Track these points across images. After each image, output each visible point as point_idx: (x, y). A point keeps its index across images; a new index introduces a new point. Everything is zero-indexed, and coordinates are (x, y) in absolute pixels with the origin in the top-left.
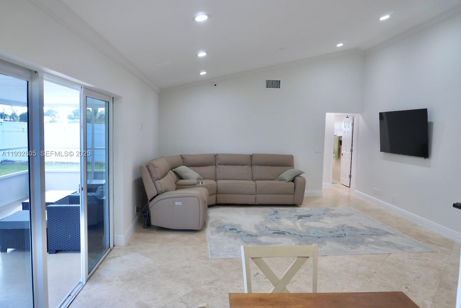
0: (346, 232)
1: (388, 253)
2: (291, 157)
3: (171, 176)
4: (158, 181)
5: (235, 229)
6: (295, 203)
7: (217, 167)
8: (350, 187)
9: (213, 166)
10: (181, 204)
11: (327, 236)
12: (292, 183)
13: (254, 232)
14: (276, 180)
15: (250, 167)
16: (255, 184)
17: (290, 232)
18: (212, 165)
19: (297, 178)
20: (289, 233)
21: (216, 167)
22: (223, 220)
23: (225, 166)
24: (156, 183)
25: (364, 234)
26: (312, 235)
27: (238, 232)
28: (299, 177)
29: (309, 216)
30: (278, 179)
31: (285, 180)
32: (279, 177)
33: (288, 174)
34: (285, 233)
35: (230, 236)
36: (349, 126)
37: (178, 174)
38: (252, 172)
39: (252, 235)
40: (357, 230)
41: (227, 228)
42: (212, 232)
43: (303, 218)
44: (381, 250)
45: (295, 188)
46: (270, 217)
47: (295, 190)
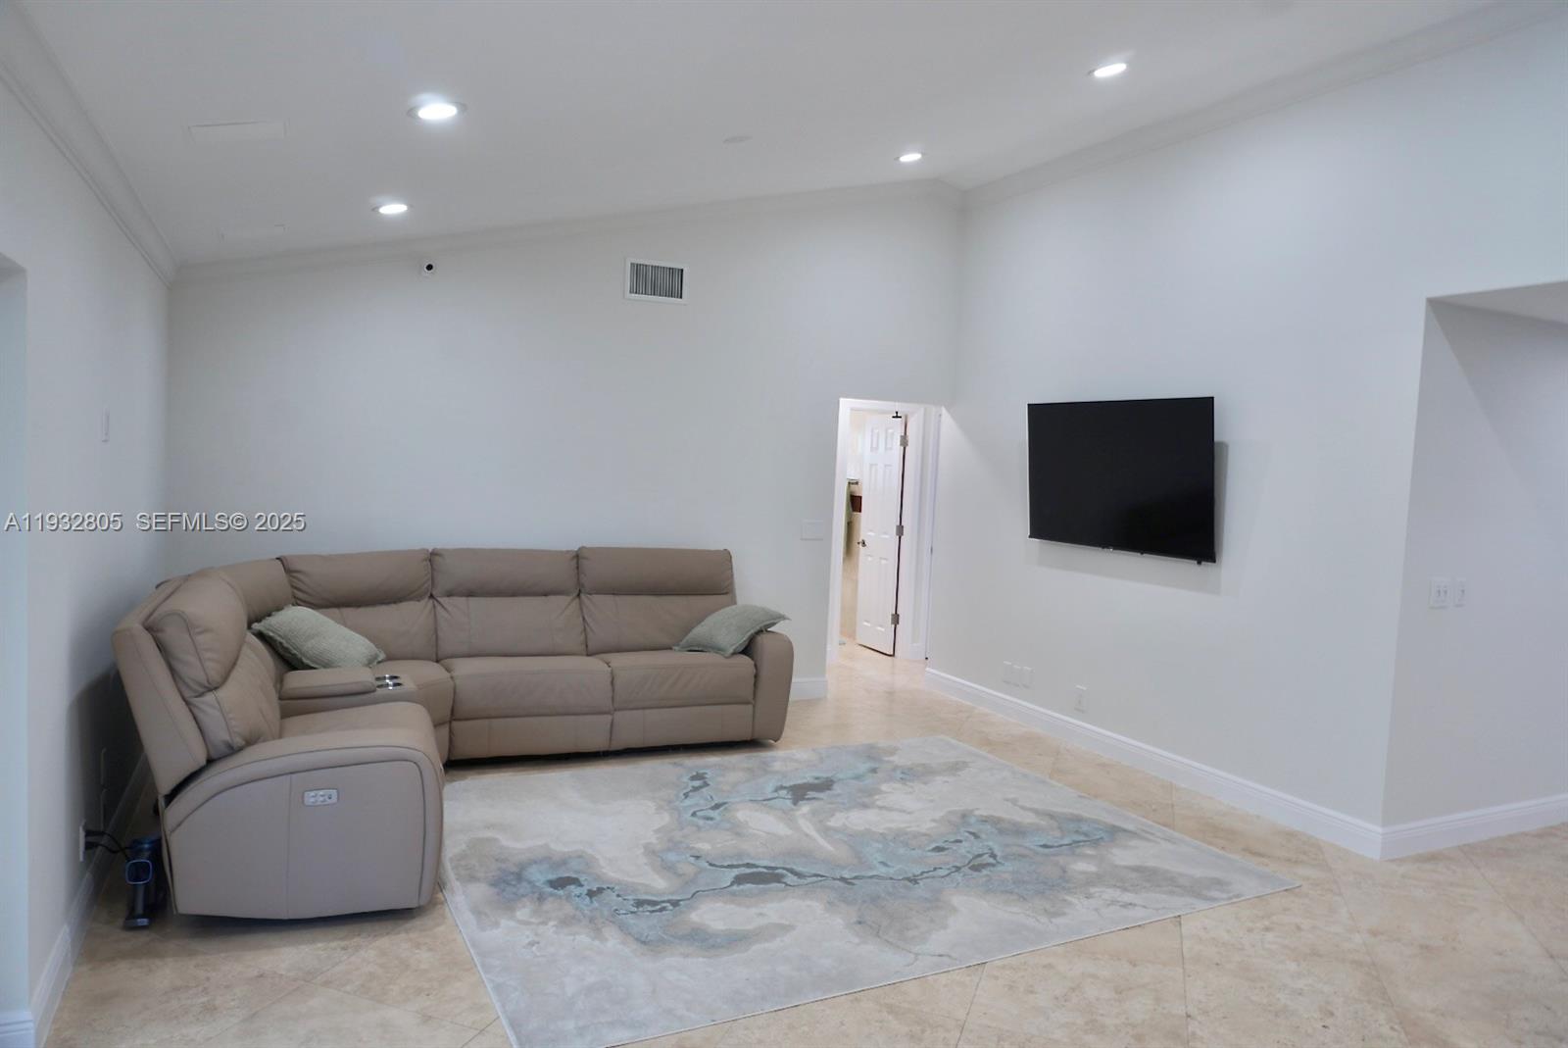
0: (990, 843)
1: (1172, 915)
2: (725, 558)
3: (256, 661)
4: (210, 697)
5: (575, 882)
6: (756, 736)
7: (437, 601)
8: (893, 655)
9: (423, 602)
10: (334, 799)
11: (935, 869)
12: (745, 659)
13: (659, 884)
14: (676, 648)
15: (577, 600)
16: (609, 669)
17: (799, 869)
18: (419, 598)
19: (763, 639)
20: (792, 871)
21: (434, 606)
22: (506, 841)
23: (473, 601)
24: (202, 706)
25: (1049, 844)
26: (882, 870)
27: (591, 894)
28: (769, 636)
29: (825, 785)
30: (681, 643)
31: (718, 650)
32: (691, 635)
33: (723, 627)
34: (783, 876)
35: (565, 922)
36: (889, 446)
37: (281, 643)
38: (584, 619)
39: (654, 903)
40: (1019, 831)
41: (539, 876)
42: (477, 912)
43: (811, 794)
44: (1144, 907)
45: (756, 676)
46: (688, 802)
47: (755, 685)
